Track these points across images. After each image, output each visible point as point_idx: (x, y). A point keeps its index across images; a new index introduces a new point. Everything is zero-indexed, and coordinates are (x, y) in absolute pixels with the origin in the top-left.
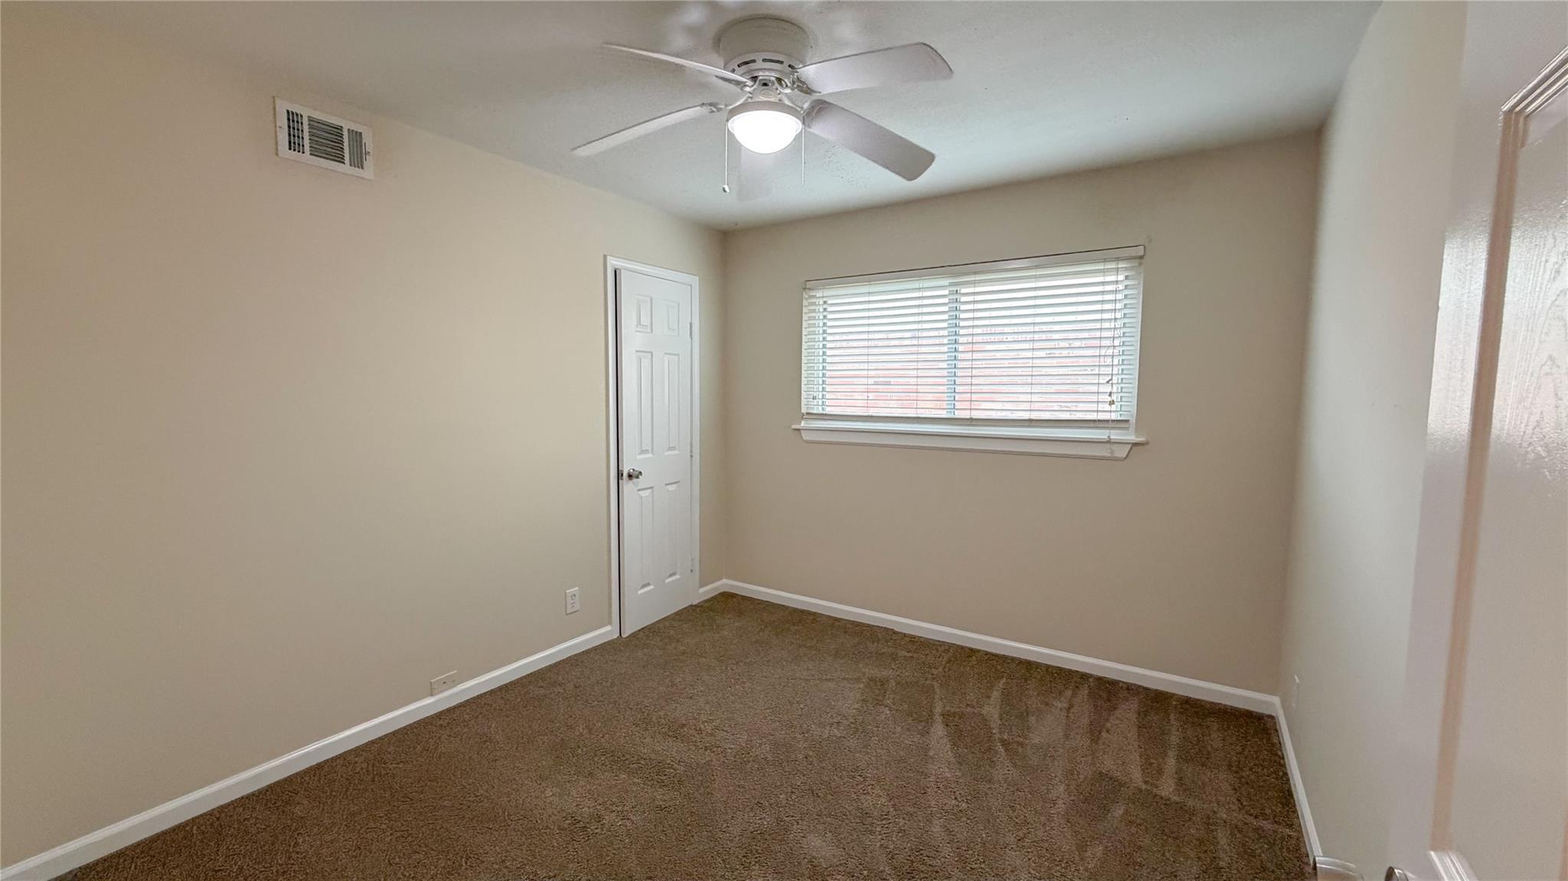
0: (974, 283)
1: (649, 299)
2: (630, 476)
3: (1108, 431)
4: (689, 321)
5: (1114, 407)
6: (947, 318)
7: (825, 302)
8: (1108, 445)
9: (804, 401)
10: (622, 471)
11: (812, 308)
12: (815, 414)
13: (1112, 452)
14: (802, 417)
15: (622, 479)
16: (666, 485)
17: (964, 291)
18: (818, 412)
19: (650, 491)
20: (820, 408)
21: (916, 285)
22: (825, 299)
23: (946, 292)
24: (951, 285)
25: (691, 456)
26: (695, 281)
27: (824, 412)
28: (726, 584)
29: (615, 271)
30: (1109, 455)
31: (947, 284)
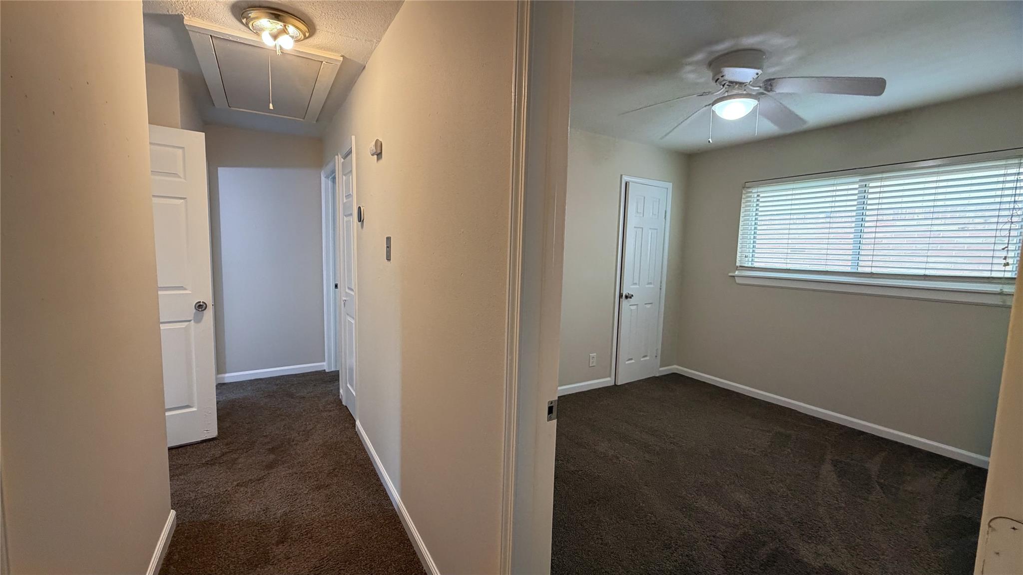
0: (881, 179)
1: (643, 198)
2: (627, 297)
3: (1001, 286)
4: (665, 209)
5: (1008, 268)
6: (856, 204)
7: (758, 196)
8: (999, 297)
9: (738, 258)
10: (622, 294)
11: (749, 199)
12: (747, 267)
13: (1004, 302)
14: (737, 268)
15: (622, 298)
16: (646, 304)
17: (871, 185)
18: (748, 266)
19: (635, 306)
20: (750, 263)
21: (832, 182)
22: (758, 194)
23: (856, 186)
24: (861, 181)
25: (661, 289)
26: (670, 185)
27: (753, 266)
28: (675, 368)
29: (626, 183)
30: (1001, 303)
31: (858, 181)
